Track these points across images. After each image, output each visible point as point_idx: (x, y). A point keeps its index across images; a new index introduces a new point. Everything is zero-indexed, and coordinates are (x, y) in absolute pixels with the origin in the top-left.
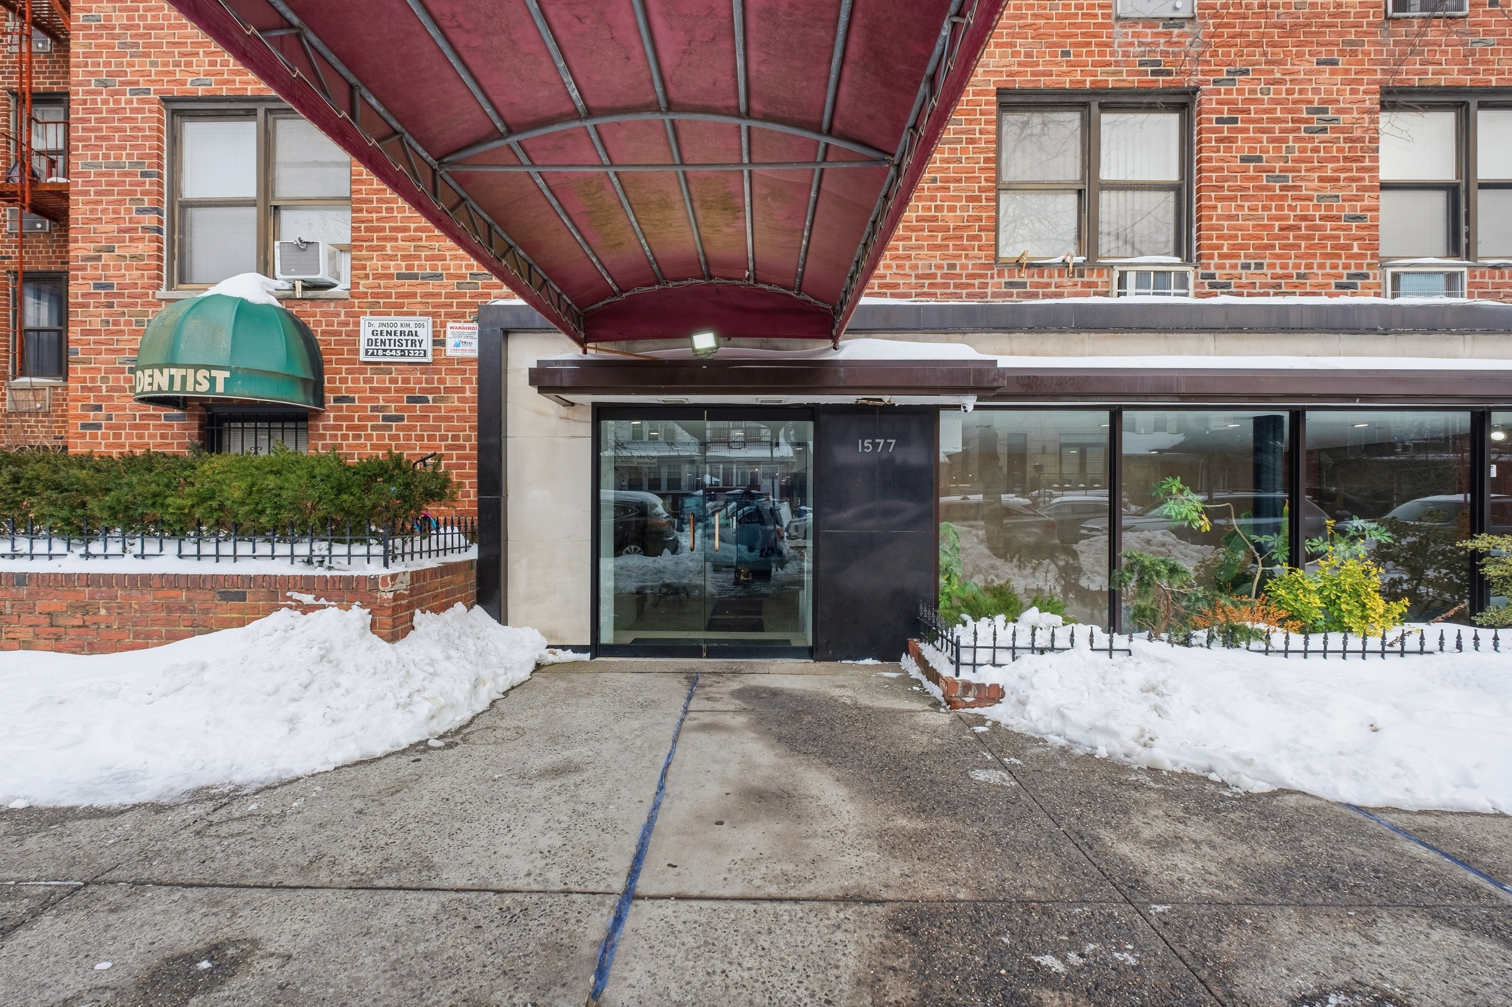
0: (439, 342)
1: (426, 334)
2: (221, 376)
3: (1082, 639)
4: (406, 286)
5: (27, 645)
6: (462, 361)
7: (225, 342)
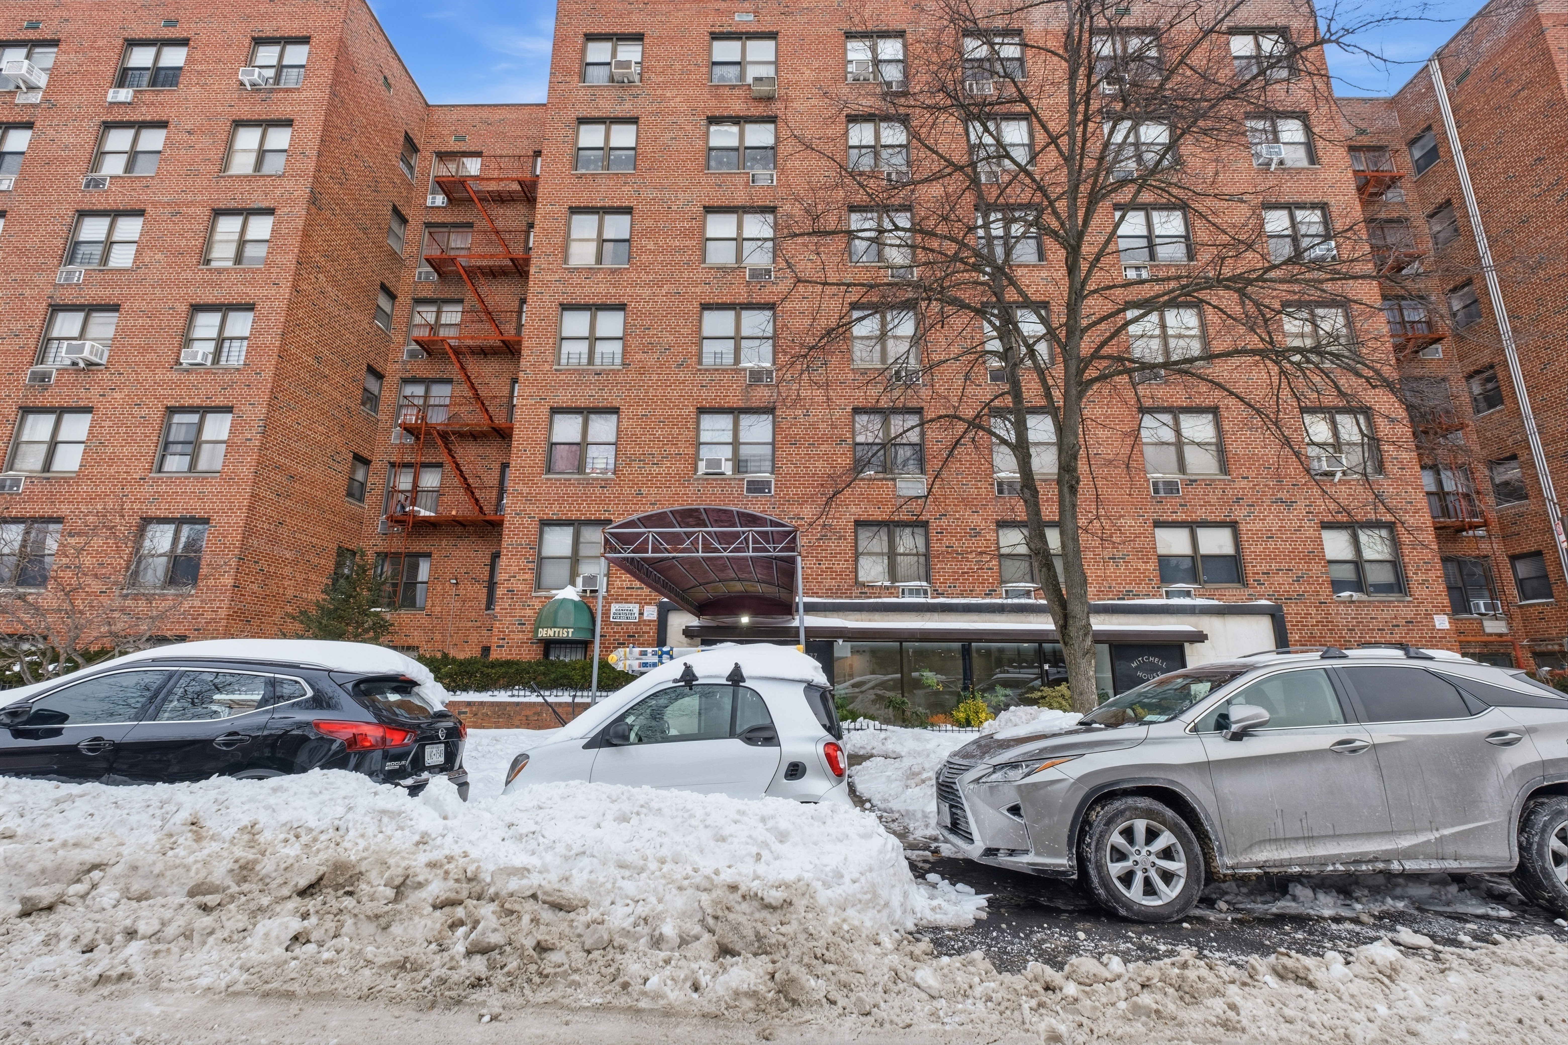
0: (641, 614)
1: (636, 611)
2: (571, 630)
3: (871, 727)
4: (629, 592)
5: (518, 727)
6: (650, 621)
7: (572, 619)
